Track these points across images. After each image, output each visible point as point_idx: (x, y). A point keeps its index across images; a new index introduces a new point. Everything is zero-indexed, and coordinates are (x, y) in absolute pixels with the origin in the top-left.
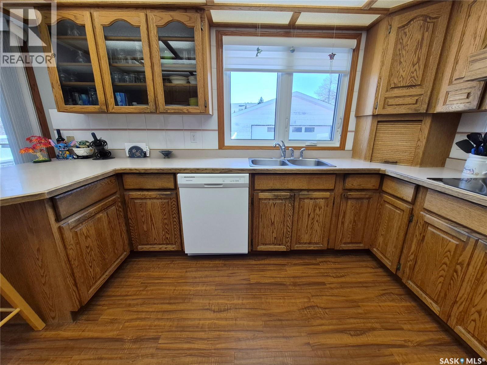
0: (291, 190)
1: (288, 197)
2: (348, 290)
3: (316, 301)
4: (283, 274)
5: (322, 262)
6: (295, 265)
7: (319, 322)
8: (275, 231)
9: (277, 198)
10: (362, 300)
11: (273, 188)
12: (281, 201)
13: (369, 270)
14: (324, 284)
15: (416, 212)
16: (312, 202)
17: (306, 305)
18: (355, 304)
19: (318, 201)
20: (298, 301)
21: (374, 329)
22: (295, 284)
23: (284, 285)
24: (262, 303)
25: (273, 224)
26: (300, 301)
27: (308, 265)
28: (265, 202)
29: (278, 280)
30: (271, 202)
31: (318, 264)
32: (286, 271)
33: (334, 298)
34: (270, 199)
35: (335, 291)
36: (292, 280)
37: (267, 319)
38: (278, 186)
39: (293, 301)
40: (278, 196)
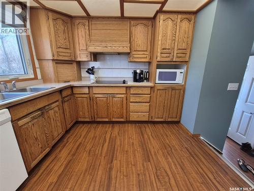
0: (39, 109)
1: (41, 114)
2: (88, 137)
3: (88, 149)
4: (62, 159)
5: (68, 139)
6: (60, 151)
7: (97, 151)
8: (40, 143)
9: (33, 118)
10: (94, 135)
11: (28, 113)
12: (37, 120)
13: (83, 127)
14: (81, 143)
15: (91, 96)
16: (52, 111)
17: (88, 153)
18: (95, 137)
19: (54, 109)
20: (84, 156)
21: (105, 137)
22: (74, 155)
23: (71, 160)
24: (76, 174)
25: (36, 139)
26: (85, 155)
27: (65, 146)
28: (26, 126)
29: (65, 163)
30: (30, 124)
31: (68, 142)
32: (61, 157)
33: (89, 142)
34: (28, 123)
35: (87, 141)
36: (70, 155)
37: (87, 173)
38: (32, 110)
39: (83, 158)
40: (34, 117)
